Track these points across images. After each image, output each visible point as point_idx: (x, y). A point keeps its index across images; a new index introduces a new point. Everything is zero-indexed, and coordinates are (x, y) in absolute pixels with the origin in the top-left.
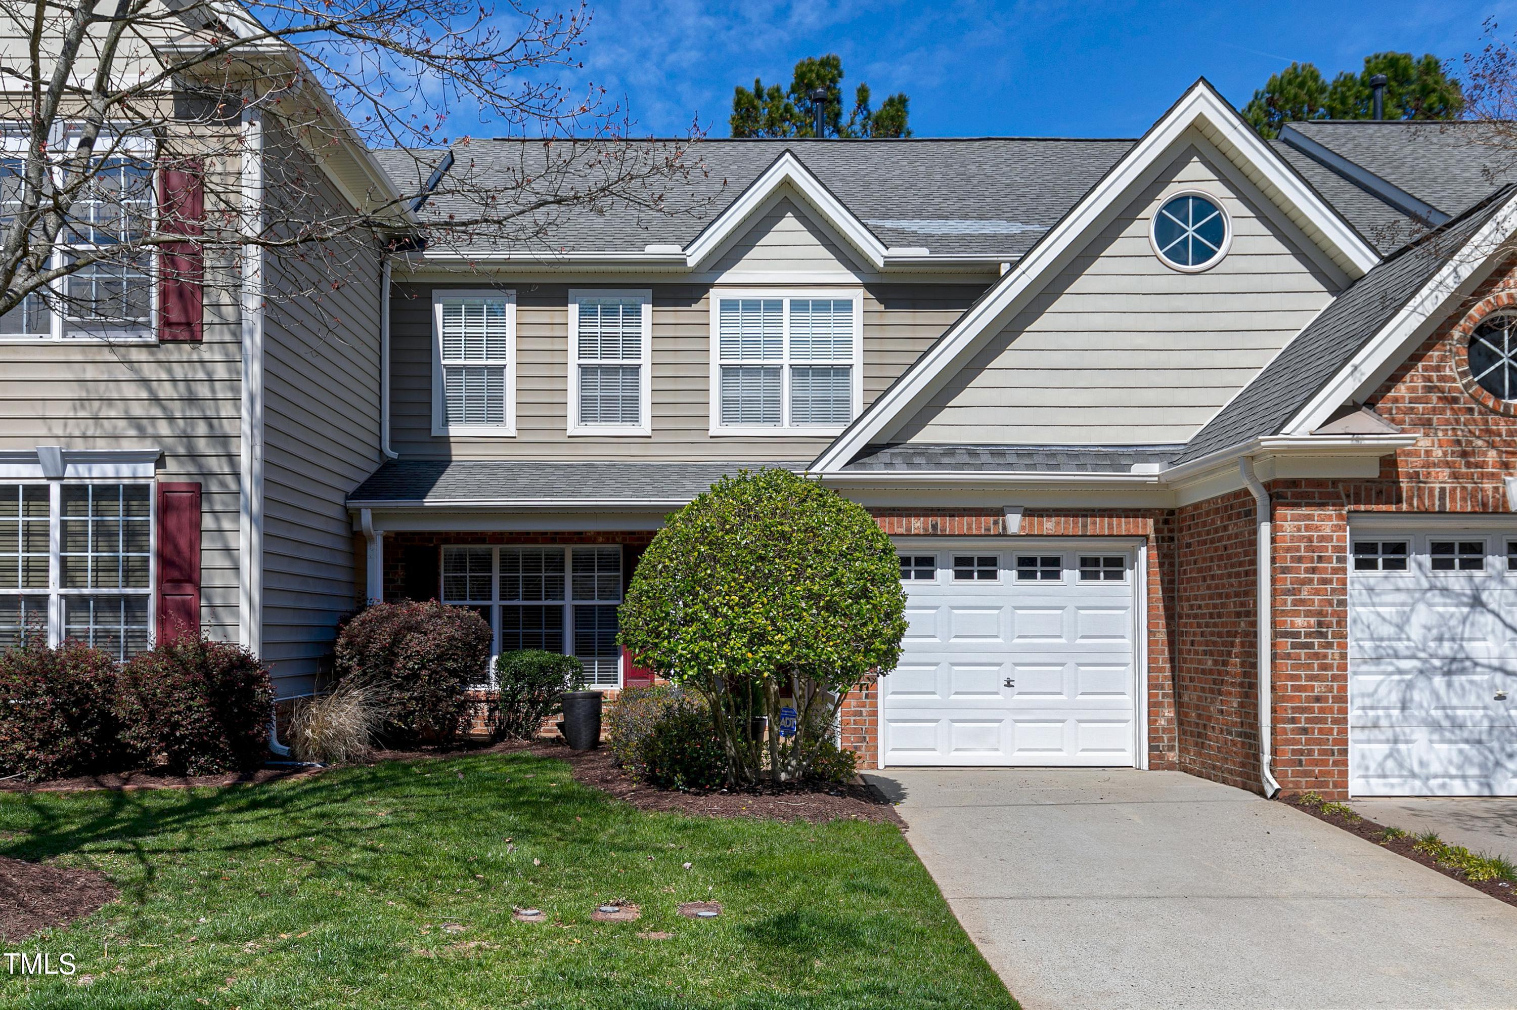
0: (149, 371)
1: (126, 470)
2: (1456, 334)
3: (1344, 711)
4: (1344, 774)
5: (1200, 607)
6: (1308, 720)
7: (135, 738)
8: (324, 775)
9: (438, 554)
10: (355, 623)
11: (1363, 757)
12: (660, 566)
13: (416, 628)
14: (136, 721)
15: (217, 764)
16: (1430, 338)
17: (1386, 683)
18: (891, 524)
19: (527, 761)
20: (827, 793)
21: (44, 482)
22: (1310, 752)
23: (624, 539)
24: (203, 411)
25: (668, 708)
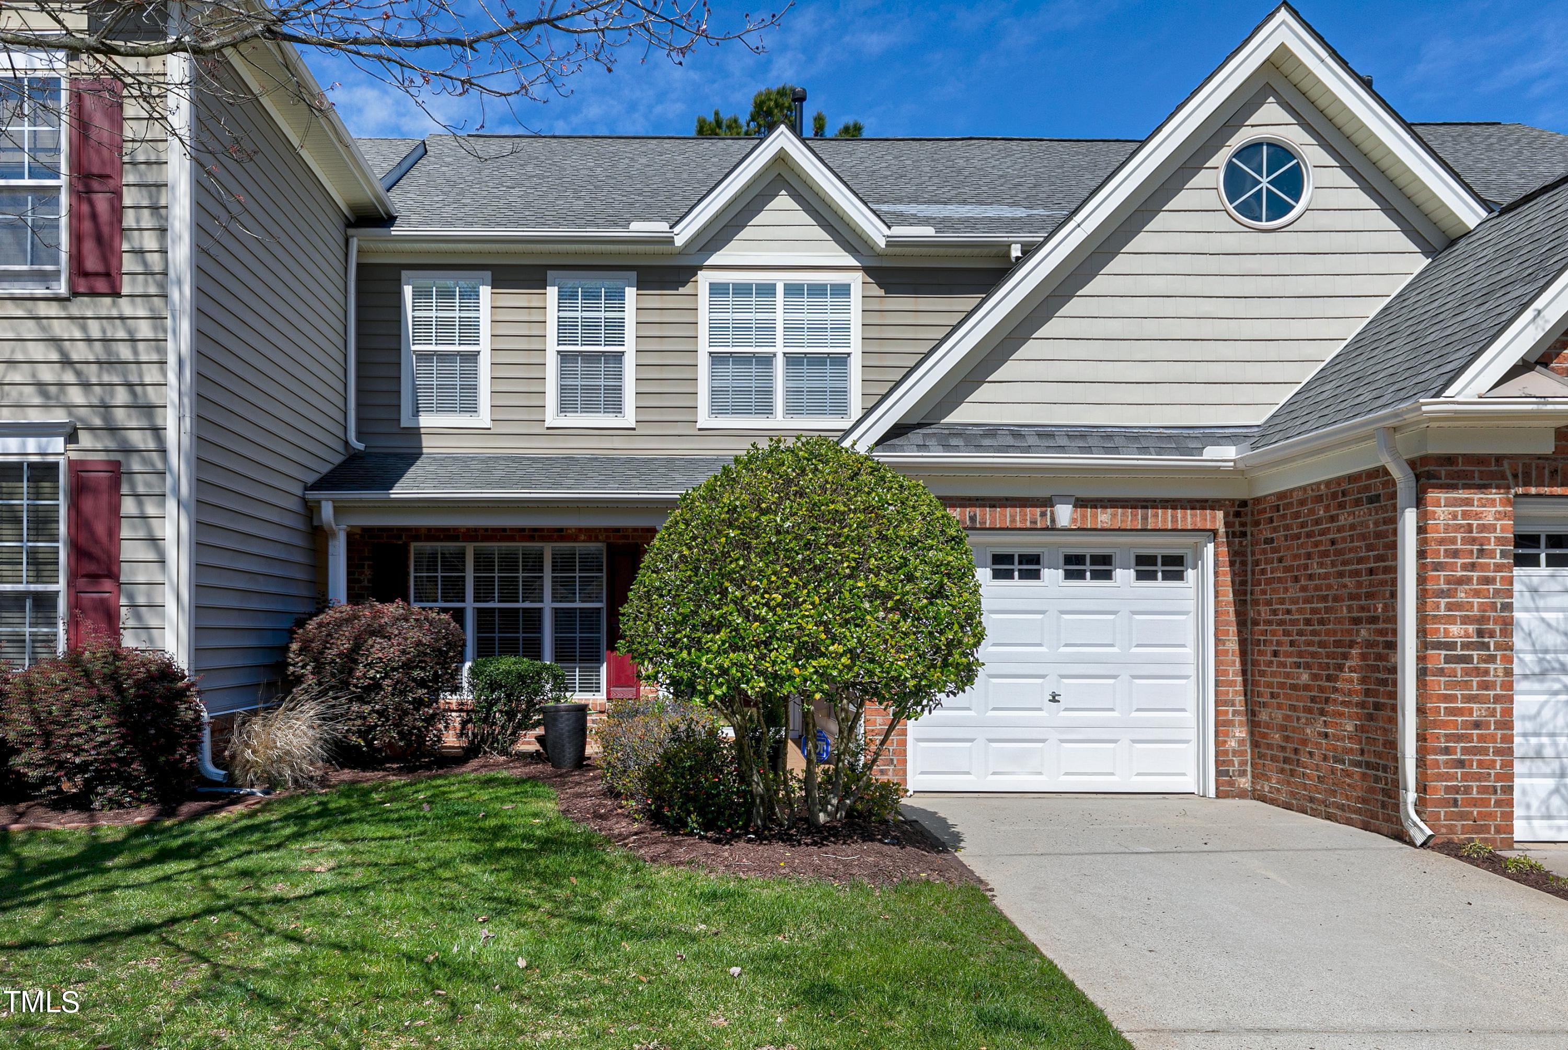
0: (60, 329)
1: (32, 444)
3: (1509, 739)
4: (1509, 816)
5: (1288, 612)
6: (1465, 751)
7: (28, 765)
8: (266, 807)
9: (408, 552)
10: (311, 625)
11: (1524, 793)
12: (676, 556)
13: (380, 632)
14: (29, 745)
15: (130, 796)
17: (1552, 703)
19: (505, 783)
20: (881, 841)
22: (1468, 790)
23: (608, 537)
24: (125, 375)
25: (674, 729)
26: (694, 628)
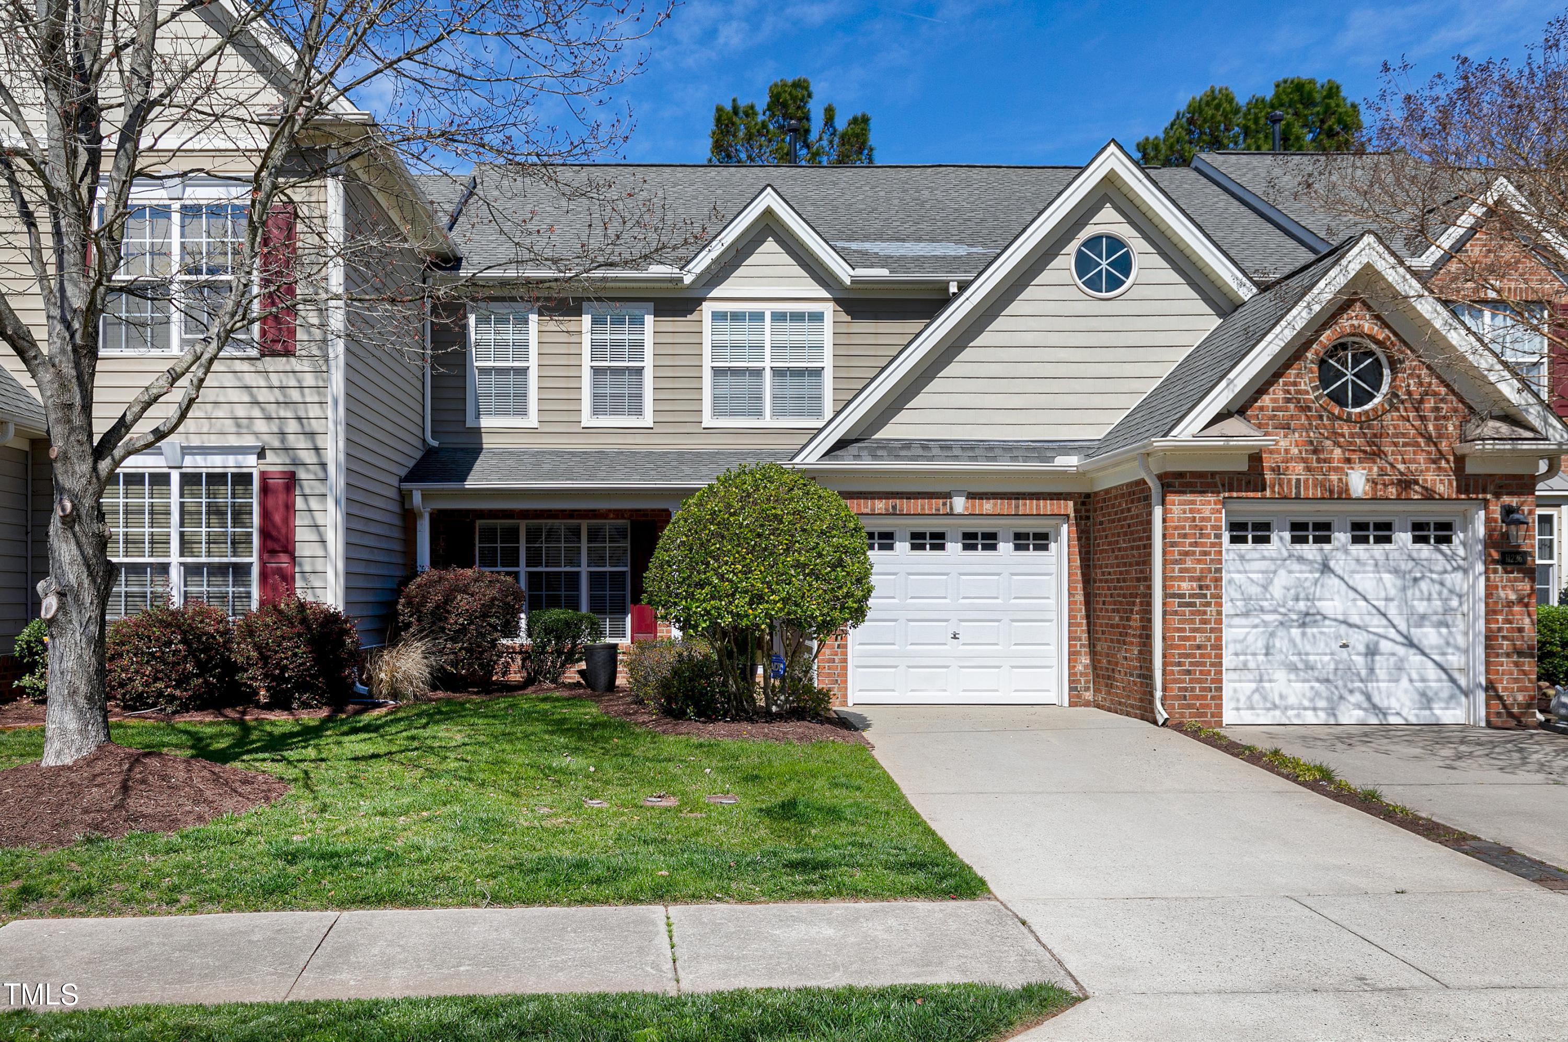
0: (250, 380)
1: (232, 460)
2: (1309, 355)
3: (1220, 656)
4: (1220, 706)
5: (1109, 574)
6: (1191, 664)
7: (250, 679)
8: (397, 709)
9: (474, 528)
10: (412, 586)
11: (1235, 691)
12: (678, 541)
13: (464, 590)
14: (252, 665)
15: (316, 700)
16: (1289, 359)
17: (1253, 633)
18: (858, 505)
19: (557, 700)
20: (810, 722)
21: (166, 470)
22: (1193, 689)
23: (631, 516)
24: (296, 412)
25: (680, 655)
26: (689, 586)
